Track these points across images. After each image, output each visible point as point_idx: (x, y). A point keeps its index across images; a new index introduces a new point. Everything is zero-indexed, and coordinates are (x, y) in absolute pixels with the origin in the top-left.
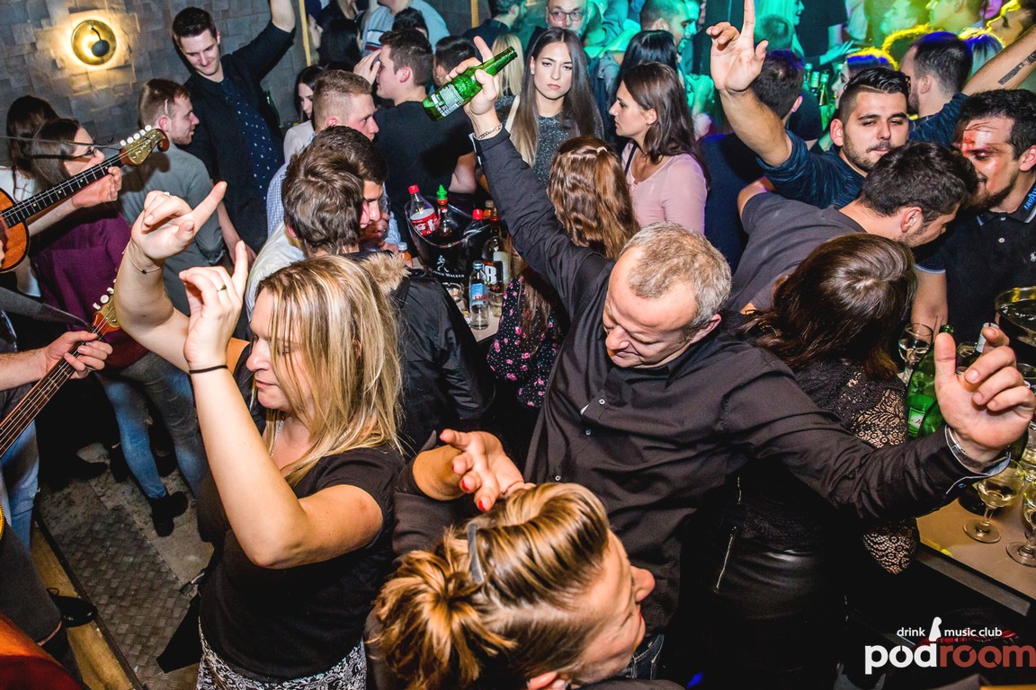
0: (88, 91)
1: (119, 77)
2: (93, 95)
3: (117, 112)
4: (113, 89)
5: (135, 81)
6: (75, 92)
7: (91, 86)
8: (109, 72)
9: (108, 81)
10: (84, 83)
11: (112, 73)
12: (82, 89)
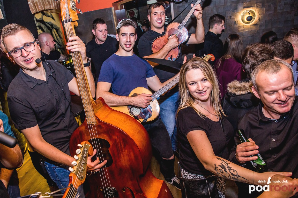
0: (243, 31)
1: (254, 28)
2: (244, 33)
3: (250, 38)
4: (251, 31)
5: (258, 29)
6: (239, 31)
7: (244, 30)
8: (251, 26)
9: (250, 28)
10: (242, 29)
11: (252, 26)
12: (241, 30)
